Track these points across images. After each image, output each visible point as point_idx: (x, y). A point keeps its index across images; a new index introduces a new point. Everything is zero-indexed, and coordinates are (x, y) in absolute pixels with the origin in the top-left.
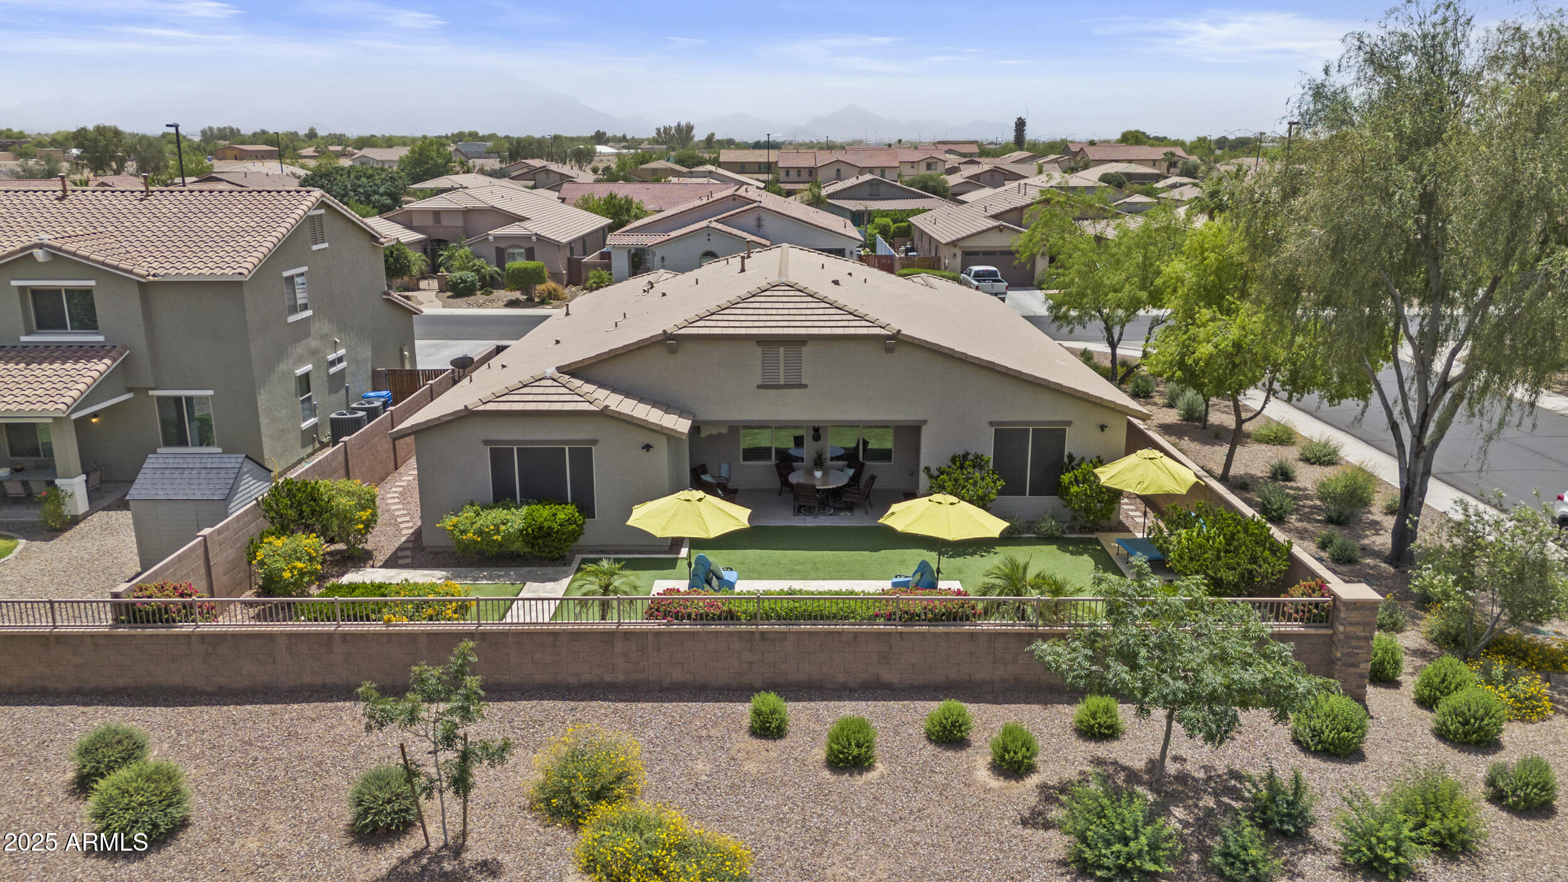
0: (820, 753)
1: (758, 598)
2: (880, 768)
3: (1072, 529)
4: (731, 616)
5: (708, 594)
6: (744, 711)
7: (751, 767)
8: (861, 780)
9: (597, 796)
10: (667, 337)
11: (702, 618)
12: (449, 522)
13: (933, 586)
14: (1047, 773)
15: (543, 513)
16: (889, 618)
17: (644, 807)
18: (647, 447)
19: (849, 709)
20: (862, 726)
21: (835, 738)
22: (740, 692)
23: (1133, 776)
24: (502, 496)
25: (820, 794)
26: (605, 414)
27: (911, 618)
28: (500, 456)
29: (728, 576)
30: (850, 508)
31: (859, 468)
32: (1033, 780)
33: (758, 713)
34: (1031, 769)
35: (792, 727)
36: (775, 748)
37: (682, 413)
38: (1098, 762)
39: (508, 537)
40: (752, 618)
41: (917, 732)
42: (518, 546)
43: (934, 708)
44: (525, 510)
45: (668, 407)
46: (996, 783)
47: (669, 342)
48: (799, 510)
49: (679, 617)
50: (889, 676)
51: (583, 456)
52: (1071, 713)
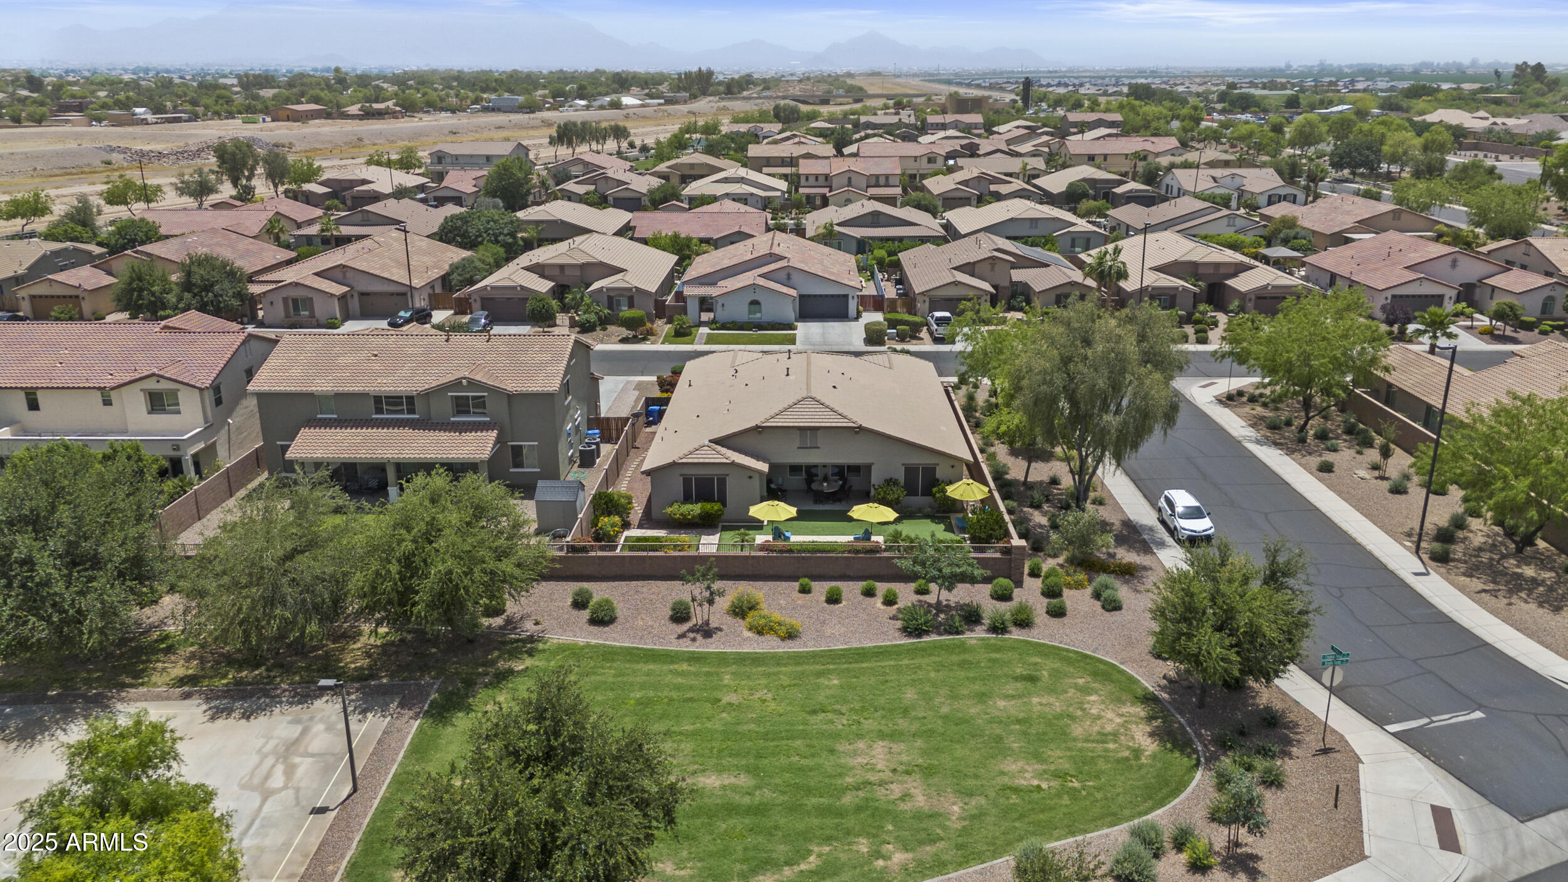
0: (824, 598)
1: (801, 544)
2: (844, 603)
3: (938, 512)
4: (791, 551)
5: (780, 543)
6: (796, 585)
7: (799, 602)
8: (837, 606)
9: (750, 609)
10: (757, 427)
11: (781, 551)
12: (669, 510)
13: (869, 539)
14: (901, 604)
15: (708, 506)
16: (849, 552)
17: (765, 612)
18: (750, 477)
19: (834, 584)
20: (838, 589)
21: (828, 593)
22: (795, 578)
23: (930, 605)
24: (687, 499)
25: (823, 610)
26: (733, 463)
27: (857, 552)
28: (687, 481)
29: (787, 534)
30: (840, 500)
31: (845, 480)
32: (896, 606)
33: (801, 585)
34: (895, 603)
35: (813, 590)
36: (807, 596)
37: (764, 460)
38: (920, 601)
39: (694, 517)
40: (799, 551)
41: (858, 592)
42: (697, 520)
43: (864, 584)
44: (699, 505)
45: (758, 457)
46: (883, 607)
47: (758, 430)
48: (816, 502)
49: (772, 551)
50: (851, 573)
51: (722, 481)
52: (913, 586)
